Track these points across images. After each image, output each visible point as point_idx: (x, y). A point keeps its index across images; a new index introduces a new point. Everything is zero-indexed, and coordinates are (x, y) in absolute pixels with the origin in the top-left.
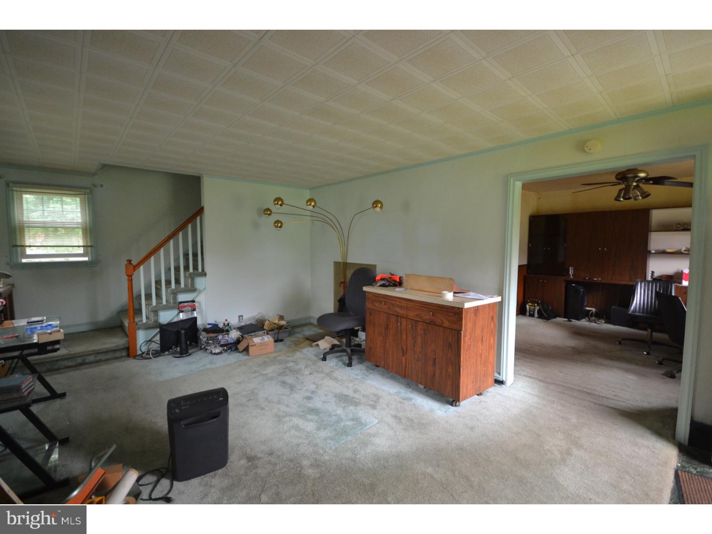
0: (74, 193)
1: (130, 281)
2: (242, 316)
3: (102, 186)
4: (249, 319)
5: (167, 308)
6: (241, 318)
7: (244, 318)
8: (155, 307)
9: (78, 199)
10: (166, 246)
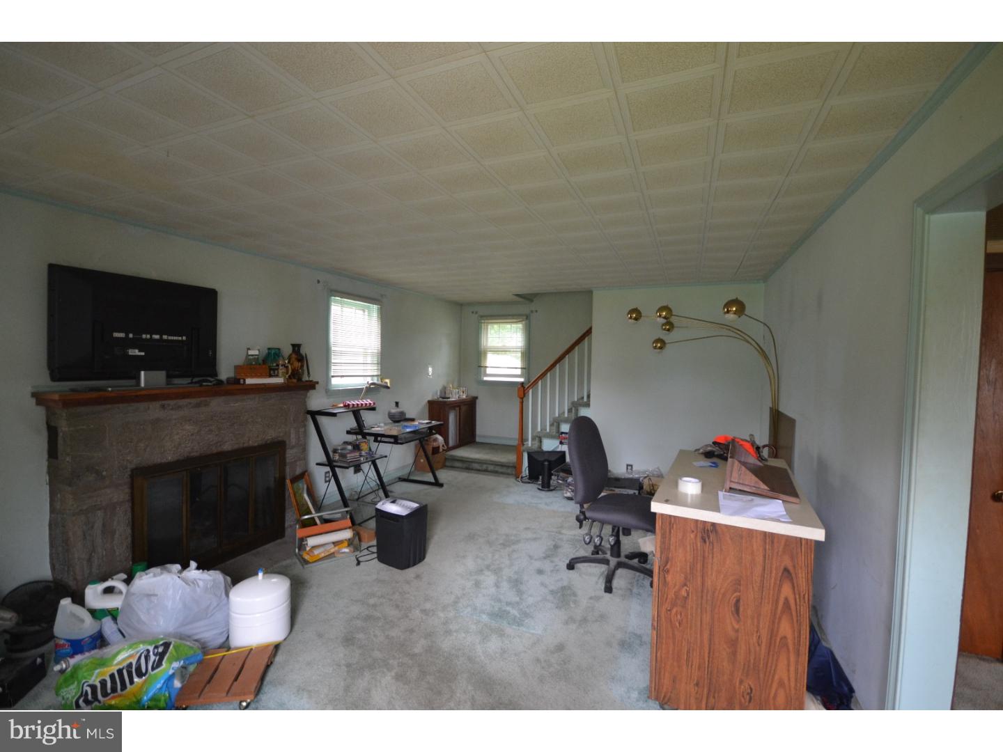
0: (515, 320)
1: (522, 403)
2: (631, 466)
3: (536, 311)
4: (639, 472)
5: (550, 436)
6: (629, 468)
7: (634, 469)
8: (539, 432)
9: (520, 326)
10: (554, 369)
